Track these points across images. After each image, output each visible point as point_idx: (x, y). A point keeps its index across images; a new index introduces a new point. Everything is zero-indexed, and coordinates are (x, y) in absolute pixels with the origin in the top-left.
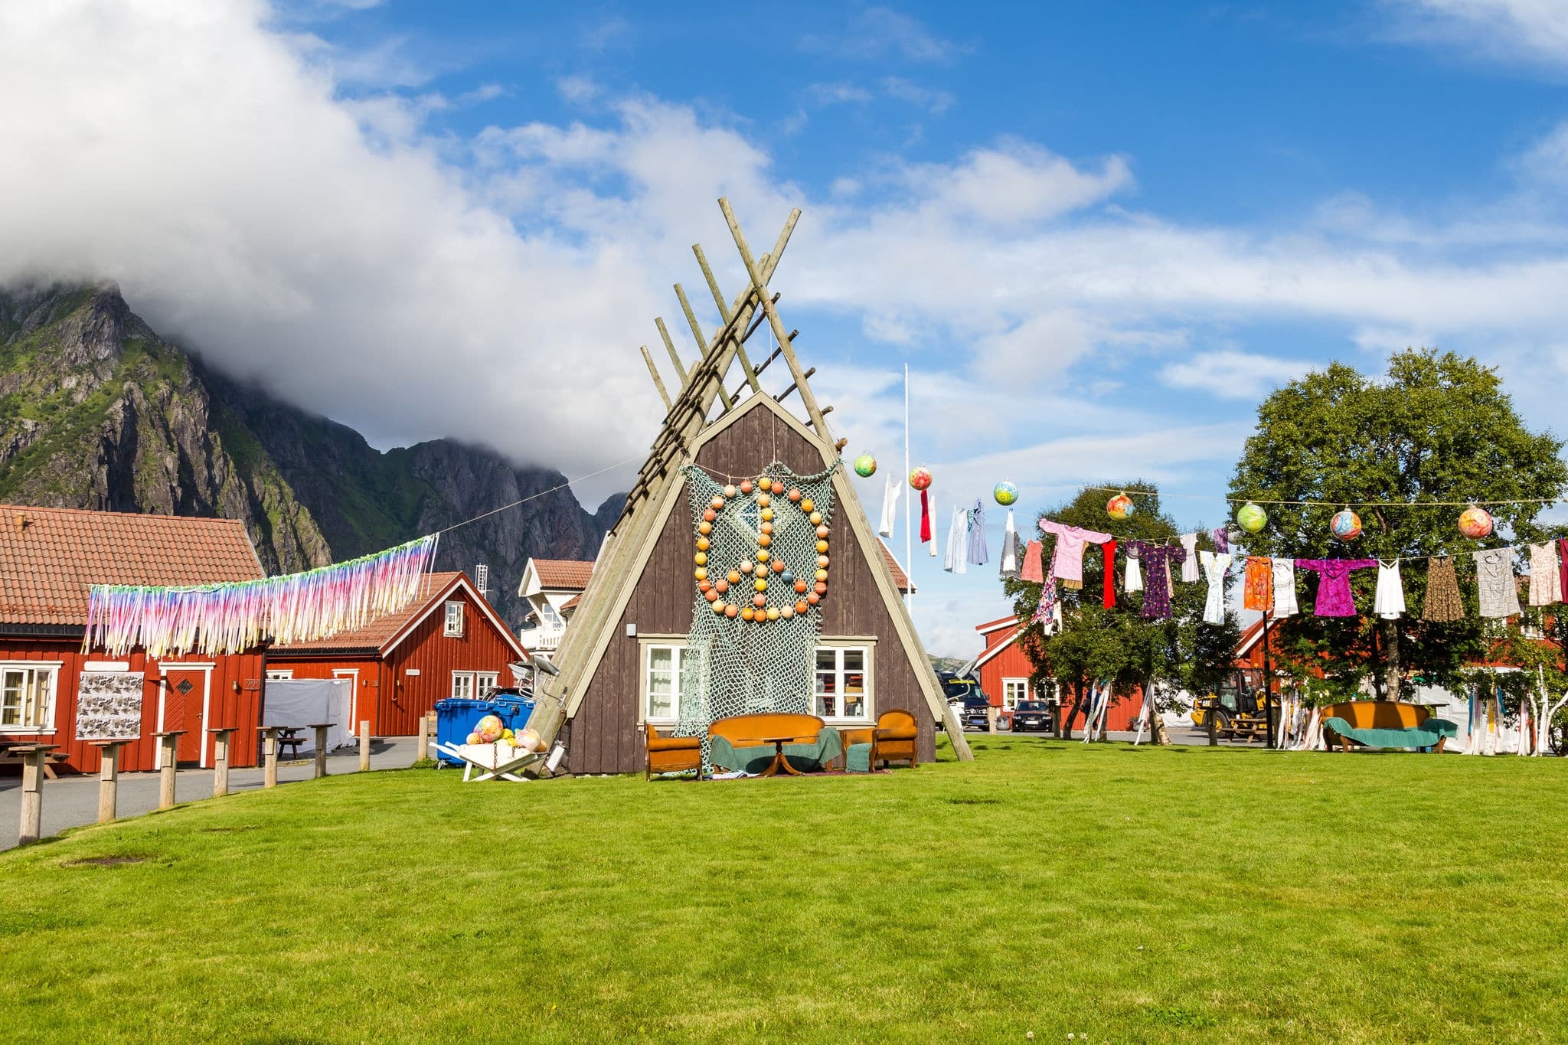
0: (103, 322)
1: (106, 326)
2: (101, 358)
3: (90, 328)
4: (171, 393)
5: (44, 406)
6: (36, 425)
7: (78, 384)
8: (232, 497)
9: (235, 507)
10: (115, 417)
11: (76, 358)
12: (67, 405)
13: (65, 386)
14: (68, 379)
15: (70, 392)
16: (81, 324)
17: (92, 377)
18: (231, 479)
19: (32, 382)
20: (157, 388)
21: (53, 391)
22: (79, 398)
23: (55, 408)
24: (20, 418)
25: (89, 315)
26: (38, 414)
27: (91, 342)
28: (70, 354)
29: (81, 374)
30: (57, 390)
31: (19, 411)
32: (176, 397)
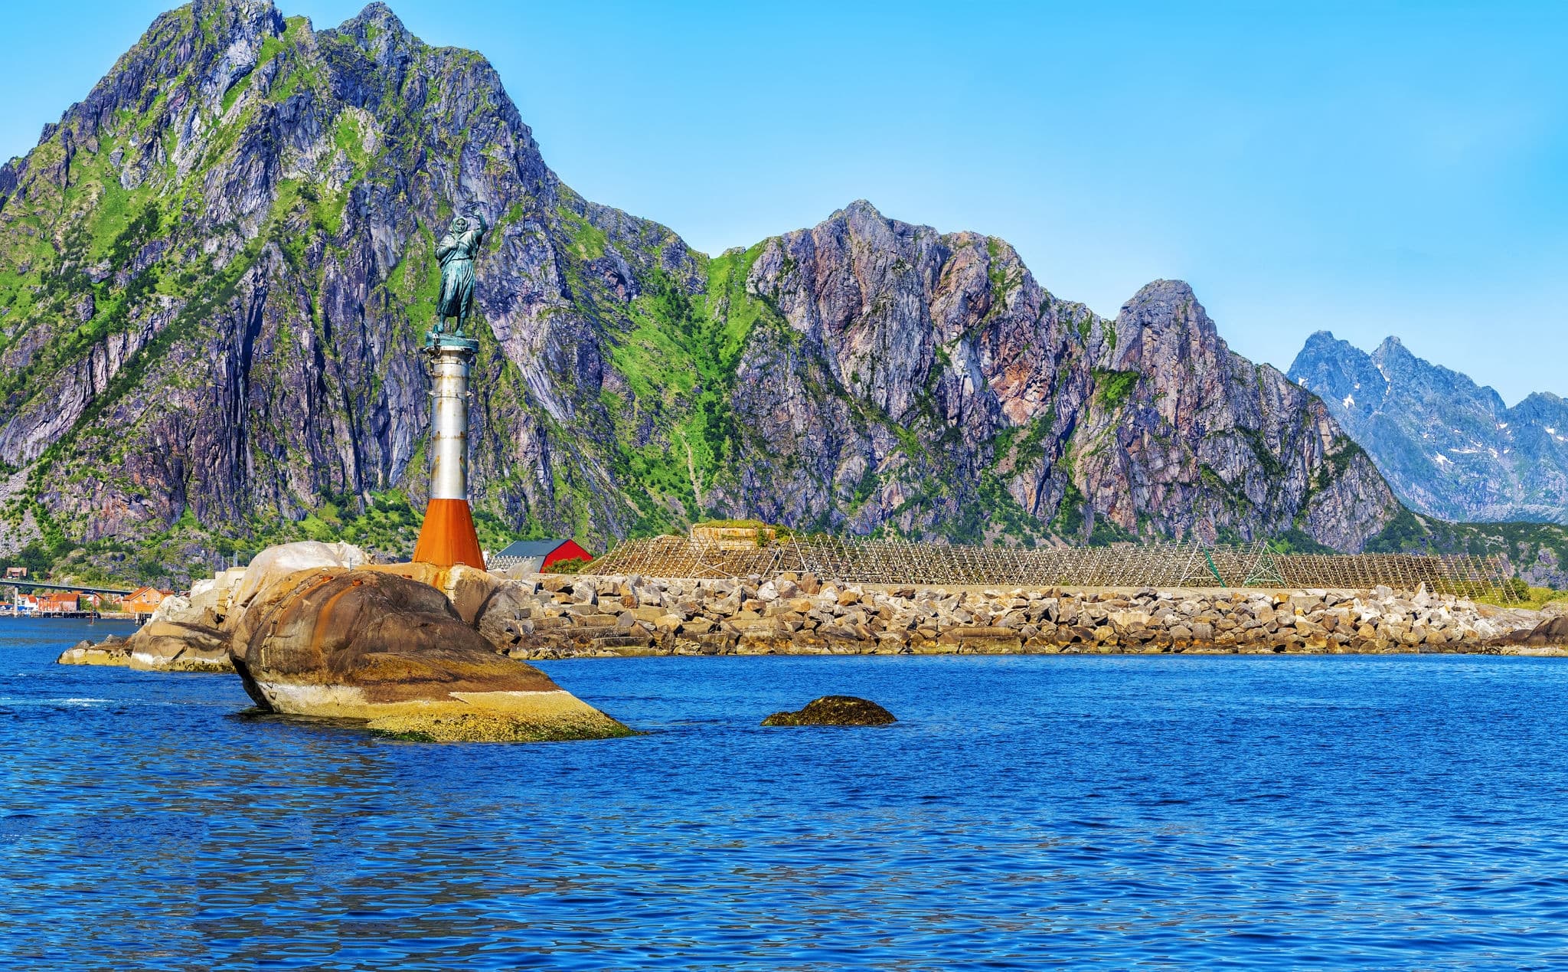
0: (251, 166)
1: (253, 170)
2: (246, 211)
3: (233, 177)
4: (323, 245)
5: (183, 276)
6: (173, 301)
7: (220, 247)
8: (396, 368)
9: (398, 381)
10: (244, 290)
11: (218, 216)
12: (207, 274)
13: (206, 250)
14: (209, 241)
15: (211, 258)
16: (225, 172)
17: (234, 238)
18: (395, 345)
19: (173, 249)
20: (306, 241)
21: (193, 259)
22: (218, 264)
23: (193, 278)
24: (157, 294)
25: (234, 160)
26: (175, 287)
27: (235, 193)
28: (212, 212)
29: (222, 235)
30: (198, 256)
31: (157, 286)
32: (328, 252)
